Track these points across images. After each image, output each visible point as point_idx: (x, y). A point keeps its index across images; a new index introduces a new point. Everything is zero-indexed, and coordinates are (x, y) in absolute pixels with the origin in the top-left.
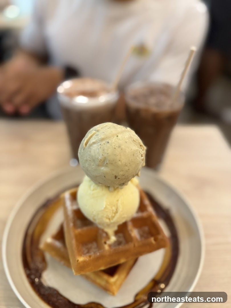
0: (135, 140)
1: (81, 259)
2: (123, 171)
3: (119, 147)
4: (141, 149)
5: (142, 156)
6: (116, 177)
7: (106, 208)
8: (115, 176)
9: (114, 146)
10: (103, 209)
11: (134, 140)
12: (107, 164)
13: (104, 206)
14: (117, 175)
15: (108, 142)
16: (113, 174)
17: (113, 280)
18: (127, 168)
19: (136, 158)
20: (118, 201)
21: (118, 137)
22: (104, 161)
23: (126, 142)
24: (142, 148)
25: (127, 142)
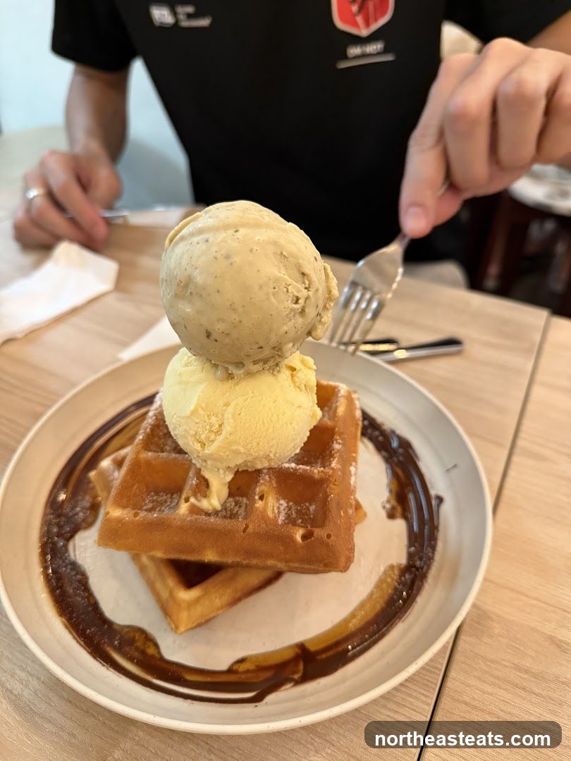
0: (284, 253)
1: (116, 513)
2: (223, 320)
3: (227, 257)
4: (304, 283)
5: (296, 302)
6: (208, 335)
7: (194, 412)
8: (207, 330)
9: (216, 252)
10: (188, 413)
11: (282, 253)
12: (191, 293)
13: (192, 408)
14: (210, 329)
15: (207, 241)
16: (201, 325)
17: (185, 595)
18: (235, 317)
19: (268, 299)
20: (227, 405)
21: (237, 233)
22: (186, 286)
23: (251, 250)
24: (307, 282)
25: (254, 251)
